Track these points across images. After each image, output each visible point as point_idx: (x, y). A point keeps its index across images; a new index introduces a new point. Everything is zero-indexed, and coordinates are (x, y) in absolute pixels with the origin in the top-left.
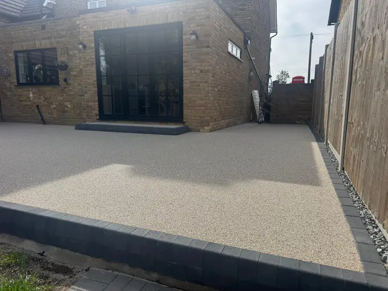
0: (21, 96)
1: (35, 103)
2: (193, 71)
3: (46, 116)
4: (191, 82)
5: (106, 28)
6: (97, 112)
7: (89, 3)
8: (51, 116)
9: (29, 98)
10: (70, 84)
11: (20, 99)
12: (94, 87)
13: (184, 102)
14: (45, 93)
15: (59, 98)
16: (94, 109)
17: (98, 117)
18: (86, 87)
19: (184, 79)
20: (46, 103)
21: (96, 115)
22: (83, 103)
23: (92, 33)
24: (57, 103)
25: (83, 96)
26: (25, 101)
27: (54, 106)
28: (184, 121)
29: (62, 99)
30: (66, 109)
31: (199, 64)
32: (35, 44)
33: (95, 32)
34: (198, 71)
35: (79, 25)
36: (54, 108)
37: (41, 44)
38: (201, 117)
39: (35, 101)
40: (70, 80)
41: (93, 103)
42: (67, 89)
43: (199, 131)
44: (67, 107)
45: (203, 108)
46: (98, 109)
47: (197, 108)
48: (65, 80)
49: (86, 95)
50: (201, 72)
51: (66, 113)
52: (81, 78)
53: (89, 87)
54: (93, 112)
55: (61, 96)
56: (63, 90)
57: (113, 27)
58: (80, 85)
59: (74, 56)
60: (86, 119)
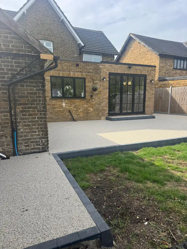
0: (55, 105)
1: (67, 109)
2: (149, 94)
3: (75, 116)
4: (149, 98)
5: (115, 72)
6: (108, 112)
8: (78, 116)
9: (62, 106)
10: (93, 98)
11: (54, 107)
13: (146, 105)
14: (75, 103)
15: (85, 106)
16: (106, 111)
18: (102, 100)
20: (75, 109)
22: (100, 108)
23: (108, 73)
24: (84, 109)
25: (101, 104)
26: (58, 108)
27: (82, 110)
28: (145, 113)
30: (89, 112)
32: (70, 74)
35: (101, 68)
36: (81, 112)
37: (74, 74)
38: (151, 111)
39: (67, 108)
41: (106, 108)
42: (91, 101)
44: (90, 110)
49: (102, 104)
50: (152, 94)
51: (89, 114)
52: (100, 95)
53: (104, 100)
54: (106, 112)
55: (87, 105)
56: (88, 101)
57: (119, 72)
58: (99, 99)
59: (97, 83)
60: (102, 116)
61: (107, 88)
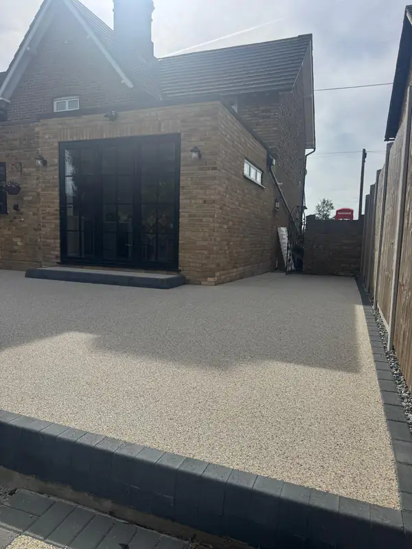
2: (193, 201)
4: (190, 216)
5: (75, 139)
6: (58, 253)
7: (55, 103)
10: (23, 213)
12: (55, 219)
13: (180, 242)
15: (6, 233)
16: (54, 249)
17: (59, 261)
18: (43, 218)
19: (180, 210)
21: (57, 257)
22: (39, 240)
23: (56, 144)
24: (3, 239)
25: (40, 230)
28: (180, 268)
29: (9, 232)
30: (15, 248)
31: (202, 191)
33: (60, 143)
34: (201, 201)
35: (38, 133)
38: (203, 264)
40: (22, 207)
41: (52, 241)
42: (17, 221)
43: (200, 284)
44: (17, 245)
45: (206, 252)
46: (59, 249)
47: (197, 251)
48: (16, 208)
49: (43, 229)
50: (205, 202)
51: (14, 254)
52: (38, 205)
53: (48, 218)
54: (52, 252)
55: (9, 230)
56: (11, 221)
57: (85, 138)
58: (37, 214)
59: (29, 174)
60: (43, 262)
61: (56, 186)
